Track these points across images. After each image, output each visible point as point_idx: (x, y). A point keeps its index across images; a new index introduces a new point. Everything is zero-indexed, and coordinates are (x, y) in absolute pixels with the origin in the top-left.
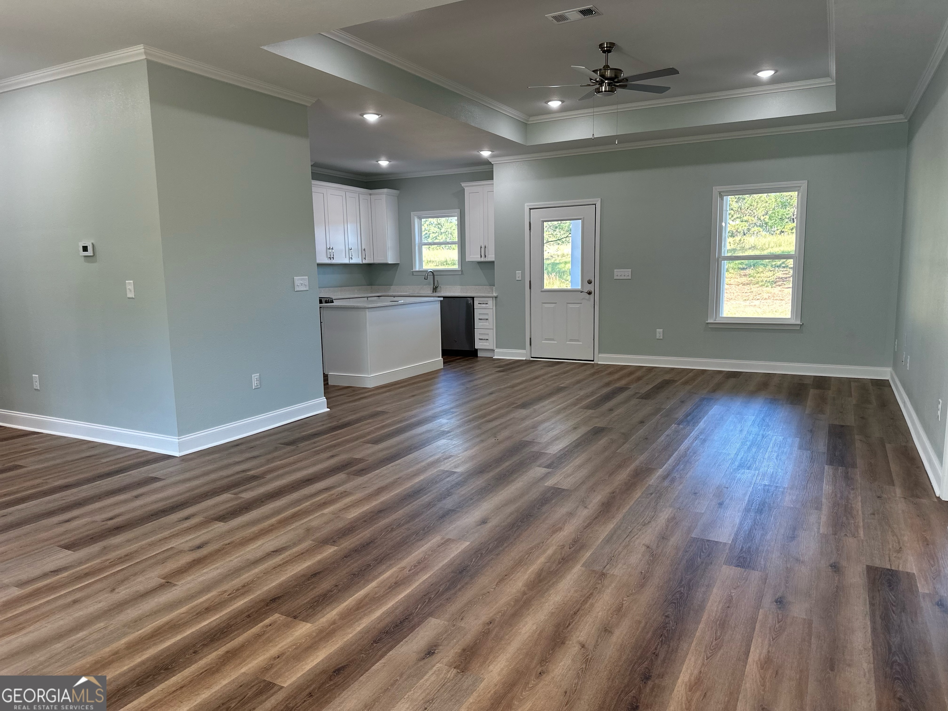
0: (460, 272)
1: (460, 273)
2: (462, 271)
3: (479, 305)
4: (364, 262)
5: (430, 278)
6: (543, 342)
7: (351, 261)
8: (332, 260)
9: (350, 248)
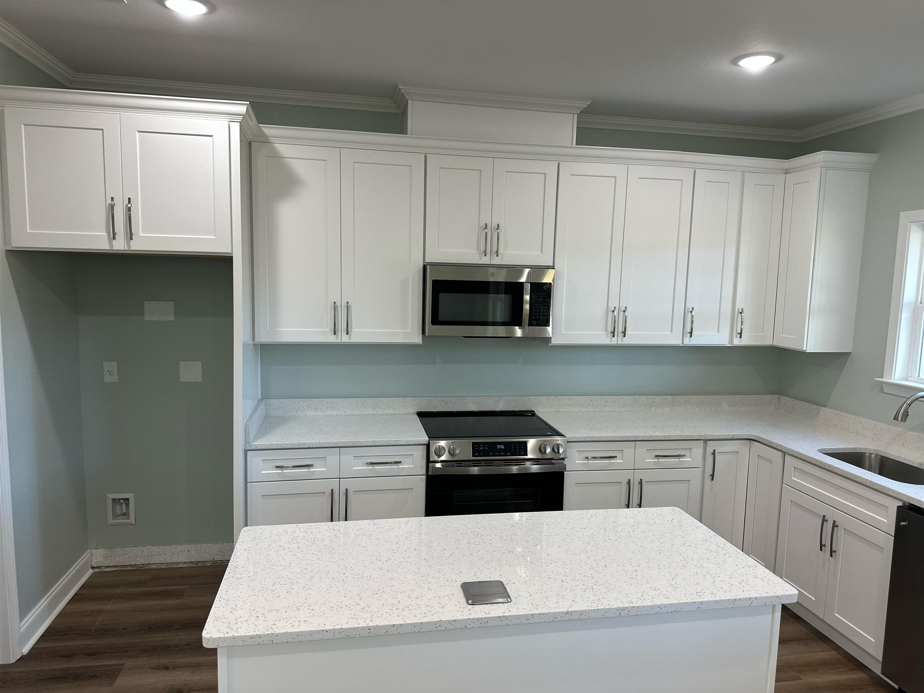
4: (737, 342)
7: (690, 341)
8: (620, 338)
9: (688, 308)
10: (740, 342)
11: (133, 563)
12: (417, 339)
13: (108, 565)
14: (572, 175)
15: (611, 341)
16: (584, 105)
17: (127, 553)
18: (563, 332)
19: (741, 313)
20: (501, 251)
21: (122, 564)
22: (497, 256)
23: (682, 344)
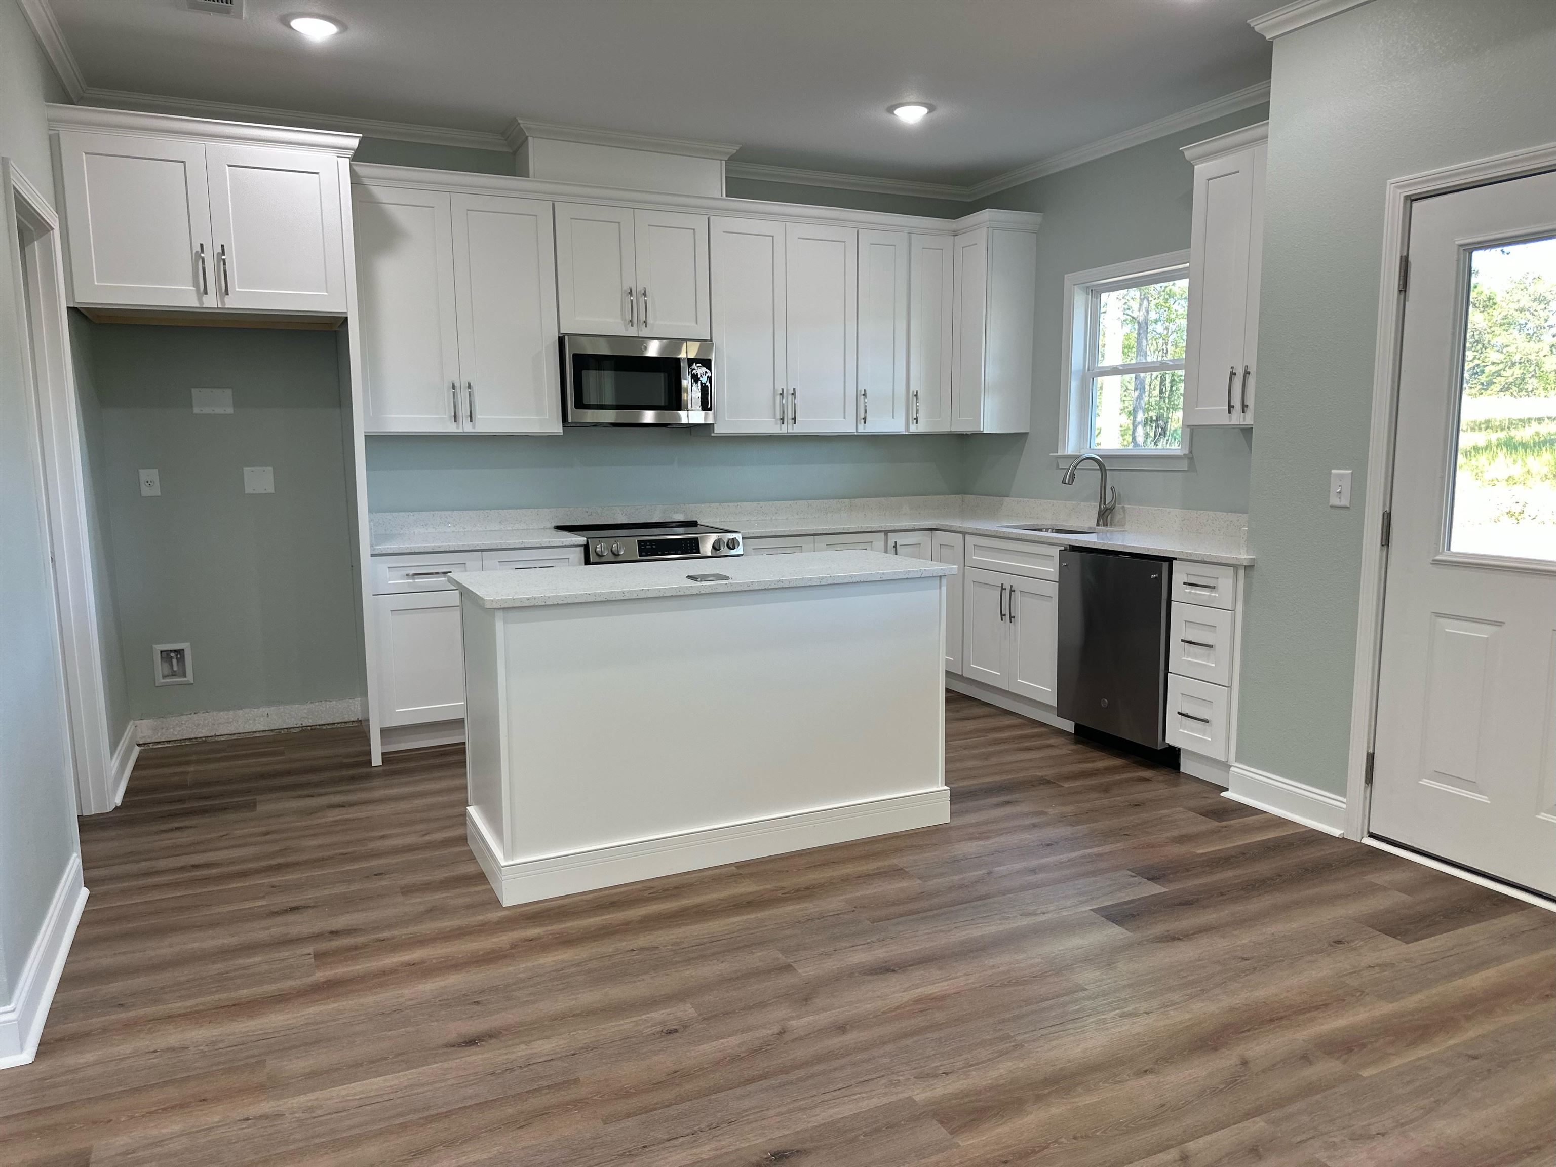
0: (1186, 462)
1: (1184, 466)
2: (1190, 457)
3: (1188, 589)
4: (913, 429)
5: (1090, 480)
6: (1425, 782)
7: (864, 429)
8: (790, 427)
9: (861, 391)
10: (917, 428)
11: (193, 736)
12: (557, 428)
13: (158, 740)
14: (724, 232)
15: (781, 430)
16: (733, 150)
17: (183, 722)
18: (727, 419)
19: (915, 395)
20: (650, 321)
21: (179, 737)
22: (646, 326)
23: (857, 432)
